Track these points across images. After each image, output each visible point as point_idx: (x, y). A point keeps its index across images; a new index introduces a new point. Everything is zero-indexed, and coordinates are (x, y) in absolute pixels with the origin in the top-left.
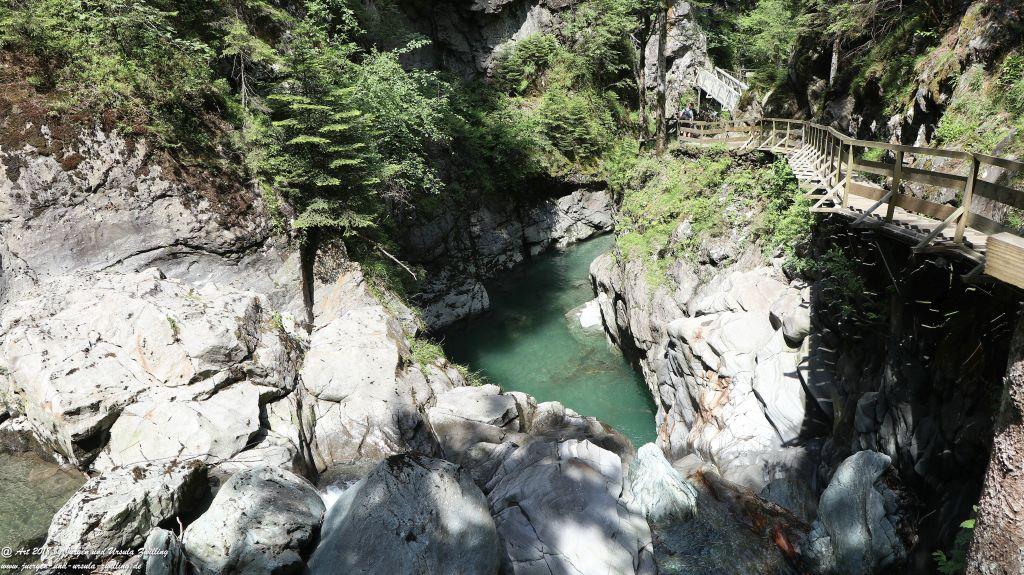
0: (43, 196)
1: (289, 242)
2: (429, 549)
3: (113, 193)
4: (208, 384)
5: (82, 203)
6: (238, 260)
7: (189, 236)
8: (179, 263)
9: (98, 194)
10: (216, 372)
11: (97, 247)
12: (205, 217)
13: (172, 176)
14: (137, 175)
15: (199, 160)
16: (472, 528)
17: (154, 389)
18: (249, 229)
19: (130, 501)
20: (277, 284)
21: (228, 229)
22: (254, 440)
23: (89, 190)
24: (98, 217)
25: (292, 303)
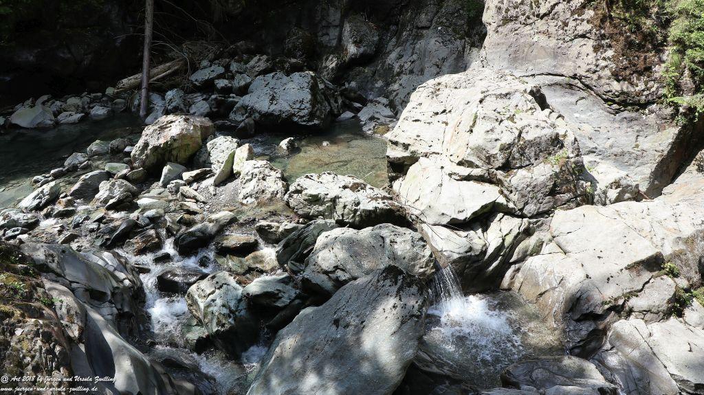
0: (512, 12)
3: (552, 23)
4: (465, 171)
5: (531, 24)
6: (617, 112)
7: (584, 74)
8: (572, 94)
9: (543, 21)
10: (477, 167)
11: (525, 59)
12: (603, 63)
13: (597, 22)
14: (573, 13)
15: (627, 15)
18: (637, 89)
20: (637, 146)
21: (618, 81)
23: (538, 16)
24: (536, 39)
25: (639, 169)
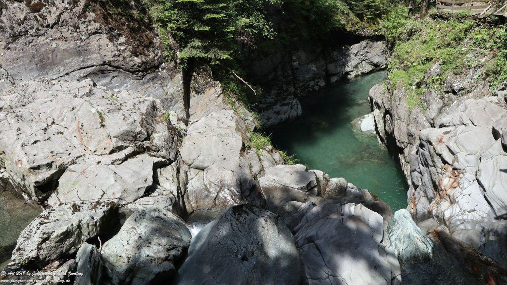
0: (18, 29)
1: (175, 66)
2: (255, 267)
3: (64, 29)
4: (122, 154)
5: (43, 35)
6: (143, 76)
7: (112, 59)
8: (105, 77)
9: (54, 30)
10: (126, 147)
11: (53, 64)
12: (122, 48)
13: (102, 20)
14: (79, 18)
15: (119, 10)
16: (283, 255)
17: (87, 156)
18: (151, 57)
19: (69, 225)
20: (167, 93)
21: (137, 56)
22: (149, 191)
23: (48, 26)
24: (54, 45)
25: (176, 106)
